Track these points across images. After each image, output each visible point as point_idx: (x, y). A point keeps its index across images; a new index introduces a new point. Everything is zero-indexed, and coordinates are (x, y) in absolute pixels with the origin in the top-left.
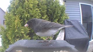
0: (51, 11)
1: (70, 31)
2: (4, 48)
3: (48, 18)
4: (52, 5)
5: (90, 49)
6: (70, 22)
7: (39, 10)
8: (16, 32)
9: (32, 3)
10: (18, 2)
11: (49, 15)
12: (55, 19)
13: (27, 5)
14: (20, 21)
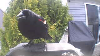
0: (53, 12)
1: (74, 33)
2: (3, 52)
3: (50, 19)
4: (54, 5)
5: (96, 53)
6: (74, 23)
7: (39, 10)
8: (13, 34)
9: (31, 2)
10: (17, 2)
11: (51, 15)
12: (58, 20)
13: (25, 5)
14: (17, 22)
